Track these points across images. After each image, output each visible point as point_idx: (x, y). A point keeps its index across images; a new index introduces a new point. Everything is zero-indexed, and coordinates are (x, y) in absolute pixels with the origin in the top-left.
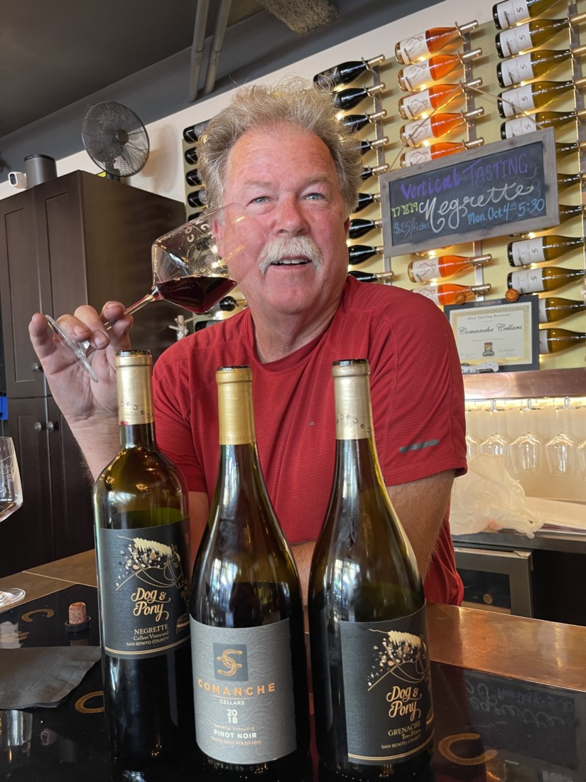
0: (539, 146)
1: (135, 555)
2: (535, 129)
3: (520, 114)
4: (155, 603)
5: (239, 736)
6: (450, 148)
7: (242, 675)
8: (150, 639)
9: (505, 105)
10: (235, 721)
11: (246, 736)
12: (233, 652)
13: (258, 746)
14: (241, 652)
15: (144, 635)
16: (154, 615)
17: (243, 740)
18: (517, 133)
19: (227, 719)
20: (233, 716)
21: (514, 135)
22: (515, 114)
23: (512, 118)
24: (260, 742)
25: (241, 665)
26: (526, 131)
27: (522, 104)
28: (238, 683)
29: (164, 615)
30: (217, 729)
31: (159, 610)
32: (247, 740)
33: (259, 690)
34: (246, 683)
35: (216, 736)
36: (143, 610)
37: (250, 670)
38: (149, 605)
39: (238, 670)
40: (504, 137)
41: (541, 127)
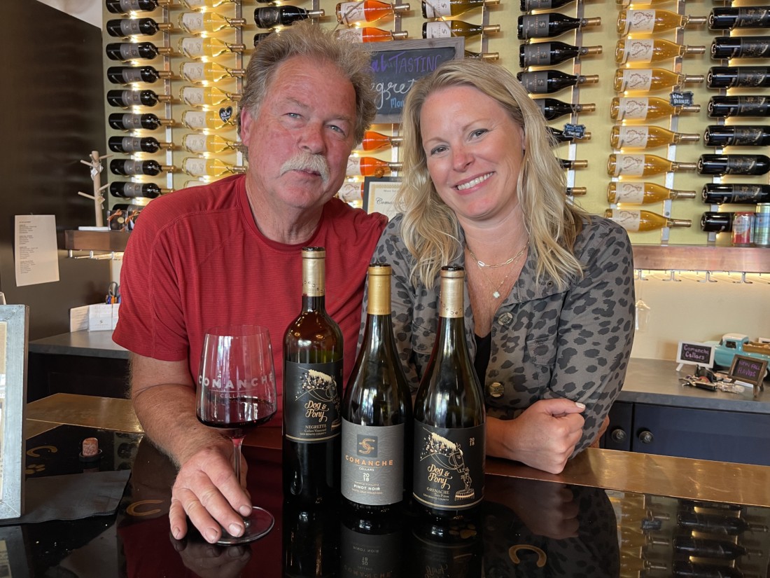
0: (452, 51)
1: (309, 380)
2: (450, 36)
3: (438, 17)
4: (319, 411)
5: (370, 489)
6: (379, 34)
7: (374, 454)
8: (315, 432)
9: (428, 8)
10: (368, 480)
11: (373, 489)
12: (369, 440)
13: (380, 495)
14: (374, 441)
15: (311, 429)
16: (318, 418)
17: (372, 491)
18: (436, 36)
19: (363, 479)
20: (366, 477)
21: (433, 36)
22: (435, 18)
23: (432, 20)
24: (381, 493)
25: (373, 448)
26: (443, 35)
27: (442, 10)
28: (371, 458)
29: (324, 418)
30: (356, 484)
31: (321, 415)
32: (374, 491)
33: (383, 463)
34: (375, 459)
35: (355, 488)
36: (311, 414)
37: (379, 451)
38: (316, 412)
39: (372, 450)
40: (425, 36)
41: (455, 35)
